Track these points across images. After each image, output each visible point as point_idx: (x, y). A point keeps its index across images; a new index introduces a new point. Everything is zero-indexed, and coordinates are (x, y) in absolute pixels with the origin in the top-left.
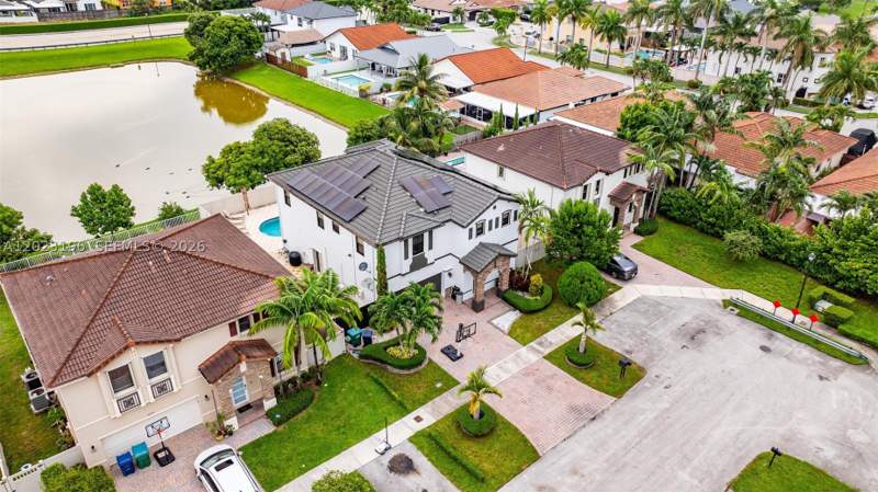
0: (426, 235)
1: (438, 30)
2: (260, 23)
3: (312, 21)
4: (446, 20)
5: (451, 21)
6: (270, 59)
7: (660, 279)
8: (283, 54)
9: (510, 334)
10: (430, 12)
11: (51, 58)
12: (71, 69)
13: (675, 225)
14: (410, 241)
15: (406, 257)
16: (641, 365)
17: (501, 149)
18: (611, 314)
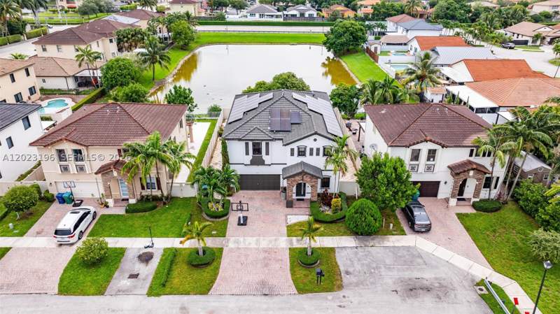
0: (264, 144)
1: (511, 48)
2: (379, 29)
3: (407, 31)
4: (526, 43)
5: (530, 44)
6: (368, 50)
7: (449, 243)
8: (376, 48)
9: (288, 227)
10: (516, 35)
11: (266, 37)
12: (271, 43)
13: (523, 214)
14: (250, 144)
15: (247, 153)
16: (344, 284)
17: (383, 112)
18: (372, 246)
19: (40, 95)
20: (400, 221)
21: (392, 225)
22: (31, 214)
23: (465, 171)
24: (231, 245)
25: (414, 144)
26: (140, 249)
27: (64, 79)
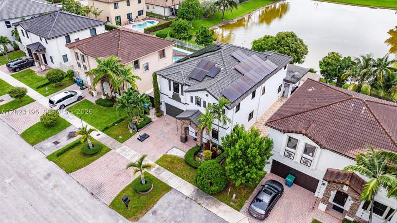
0: (180, 86)
9: (164, 155)
14: (172, 83)
15: (170, 90)
16: (141, 219)
17: (310, 90)
18: (200, 204)
19: (146, 16)
20: (250, 196)
21: (234, 195)
22: (61, 86)
23: (339, 183)
24: (118, 151)
25: (292, 132)
26: (77, 128)
27: (163, 9)
